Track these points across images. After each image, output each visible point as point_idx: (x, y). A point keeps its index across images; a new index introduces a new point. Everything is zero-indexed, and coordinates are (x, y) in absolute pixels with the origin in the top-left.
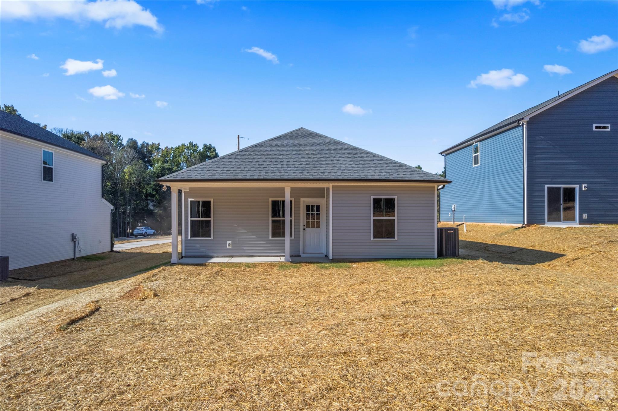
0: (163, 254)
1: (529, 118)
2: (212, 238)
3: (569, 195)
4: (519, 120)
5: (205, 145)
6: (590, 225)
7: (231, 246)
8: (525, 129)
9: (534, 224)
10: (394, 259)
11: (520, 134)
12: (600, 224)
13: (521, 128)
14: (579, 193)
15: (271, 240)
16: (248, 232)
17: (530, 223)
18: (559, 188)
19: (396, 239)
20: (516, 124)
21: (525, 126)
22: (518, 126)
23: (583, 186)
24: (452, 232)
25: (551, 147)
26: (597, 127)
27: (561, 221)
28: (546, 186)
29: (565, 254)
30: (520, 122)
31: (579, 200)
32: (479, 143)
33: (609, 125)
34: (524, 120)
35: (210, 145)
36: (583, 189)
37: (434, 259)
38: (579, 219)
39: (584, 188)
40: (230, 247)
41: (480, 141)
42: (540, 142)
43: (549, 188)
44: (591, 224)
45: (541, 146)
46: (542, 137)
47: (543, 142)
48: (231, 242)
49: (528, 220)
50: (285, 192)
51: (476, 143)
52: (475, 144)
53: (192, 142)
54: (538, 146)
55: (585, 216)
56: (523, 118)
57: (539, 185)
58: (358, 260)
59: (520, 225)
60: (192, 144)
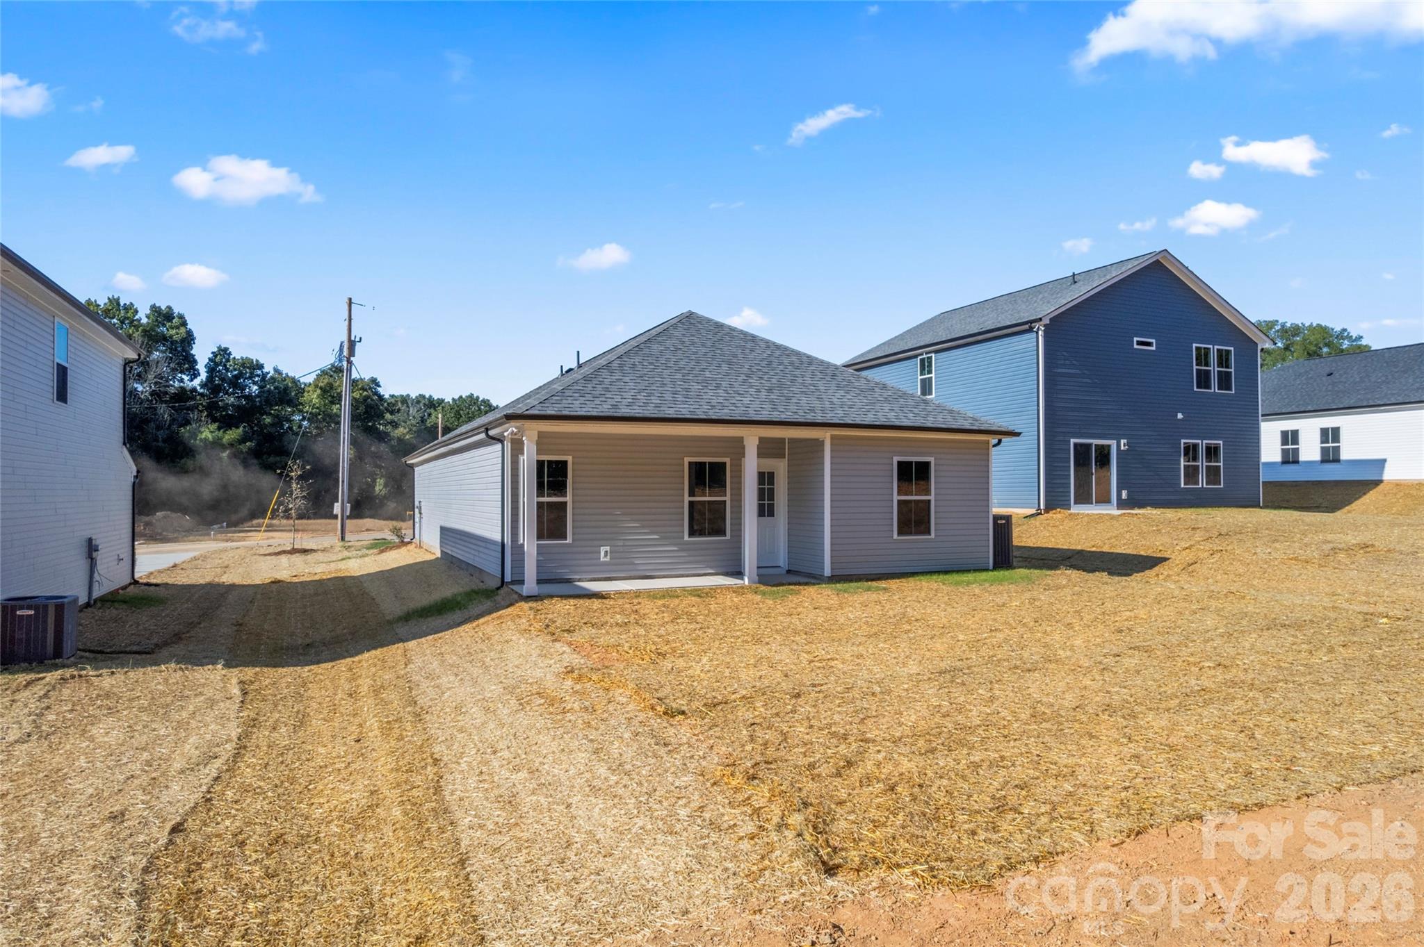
0: (273, 585)
1: (1050, 319)
2: (569, 540)
3: (1103, 457)
4: (1032, 322)
5: (155, 309)
6: (1130, 509)
7: (608, 557)
8: (1040, 338)
9: (1055, 509)
10: (938, 572)
11: (1030, 345)
12: (1149, 508)
13: (1034, 335)
14: (1117, 454)
15: (688, 543)
16: (643, 527)
17: (1049, 507)
18: (1090, 445)
19: (933, 535)
20: (1026, 327)
21: (1040, 333)
22: (1030, 330)
23: (1123, 442)
24: (1004, 522)
25: (1078, 371)
26: (1139, 343)
27: (1092, 503)
28: (1072, 441)
29: (1167, 556)
30: (1033, 325)
31: (1117, 467)
32: (933, 355)
33: (1154, 341)
34: (1041, 323)
35: (169, 308)
36: (1122, 448)
37: (987, 570)
38: (1117, 500)
39: (1124, 446)
40: (608, 559)
41: (936, 352)
42: (1062, 362)
43: (1075, 445)
44: (1132, 508)
45: (1064, 371)
46: (1065, 353)
47: (1067, 362)
48: (608, 548)
49: (1046, 501)
50: (744, 447)
51: (926, 354)
52: (925, 356)
53: (119, 298)
54: (1059, 370)
55: (1124, 494)
56: (1041, 319)
57: (1061, 438)
58: (874, 577)
59: (1033, 511)
60: (118, 304)
